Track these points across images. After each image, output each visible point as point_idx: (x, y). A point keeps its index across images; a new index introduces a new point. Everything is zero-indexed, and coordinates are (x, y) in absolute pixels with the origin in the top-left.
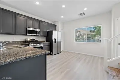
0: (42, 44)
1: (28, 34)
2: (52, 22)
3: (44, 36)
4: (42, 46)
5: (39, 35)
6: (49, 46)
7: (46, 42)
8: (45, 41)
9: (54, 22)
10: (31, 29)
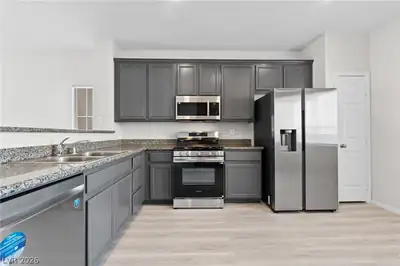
0: (221, 153)
1: (178, 117)
2: (292, 50)
3: (249, 121)
4: (221, 159)
5: (218, 117)
6: (259, 165)
7: (256, 145)
8: (253, 143)
9: (299, 50)
10: (187, 99)
